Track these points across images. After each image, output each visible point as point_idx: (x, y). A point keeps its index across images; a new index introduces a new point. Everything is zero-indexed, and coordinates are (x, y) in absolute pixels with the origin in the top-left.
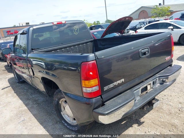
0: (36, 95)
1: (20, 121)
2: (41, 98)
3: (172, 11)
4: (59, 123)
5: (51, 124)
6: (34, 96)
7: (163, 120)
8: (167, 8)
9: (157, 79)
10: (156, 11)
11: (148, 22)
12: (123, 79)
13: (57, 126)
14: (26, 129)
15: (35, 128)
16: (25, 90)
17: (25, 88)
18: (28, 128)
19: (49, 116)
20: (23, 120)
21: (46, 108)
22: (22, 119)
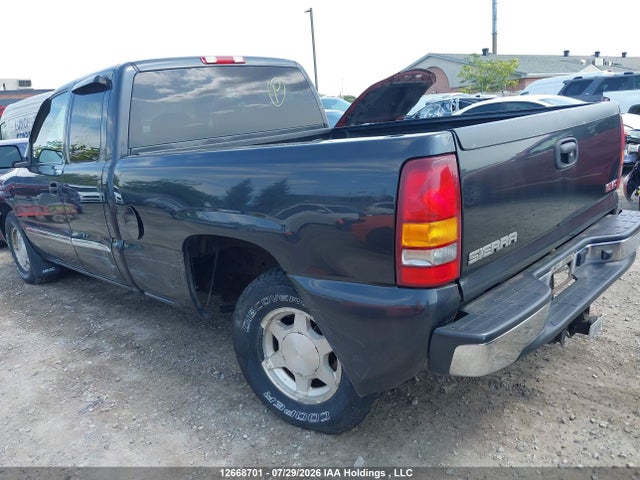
0: (118, 322)
1: (84, 405)
2: (142, 329)
3: (523, 77)
4: (241, 405)
5: (211, 412)
6: (110, 325)
7: (602, 385)
8: (508, 63)
9: (587, 249)
10: (473, 71)
11: (458, 101)
12: (515, 233)
13: (235, 414)
14: (117, 432)
15: (154, 427)
16: (67, 307)
17: (65, 299)
18: (126, 428)
19: (193, 385)
20: (96, 404)
21: (174, 360)
22: (89, 397)
